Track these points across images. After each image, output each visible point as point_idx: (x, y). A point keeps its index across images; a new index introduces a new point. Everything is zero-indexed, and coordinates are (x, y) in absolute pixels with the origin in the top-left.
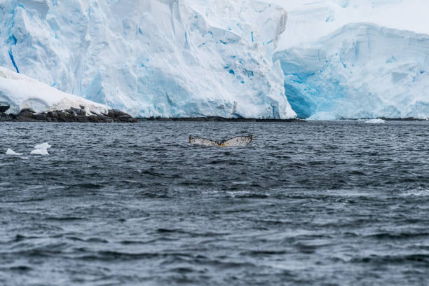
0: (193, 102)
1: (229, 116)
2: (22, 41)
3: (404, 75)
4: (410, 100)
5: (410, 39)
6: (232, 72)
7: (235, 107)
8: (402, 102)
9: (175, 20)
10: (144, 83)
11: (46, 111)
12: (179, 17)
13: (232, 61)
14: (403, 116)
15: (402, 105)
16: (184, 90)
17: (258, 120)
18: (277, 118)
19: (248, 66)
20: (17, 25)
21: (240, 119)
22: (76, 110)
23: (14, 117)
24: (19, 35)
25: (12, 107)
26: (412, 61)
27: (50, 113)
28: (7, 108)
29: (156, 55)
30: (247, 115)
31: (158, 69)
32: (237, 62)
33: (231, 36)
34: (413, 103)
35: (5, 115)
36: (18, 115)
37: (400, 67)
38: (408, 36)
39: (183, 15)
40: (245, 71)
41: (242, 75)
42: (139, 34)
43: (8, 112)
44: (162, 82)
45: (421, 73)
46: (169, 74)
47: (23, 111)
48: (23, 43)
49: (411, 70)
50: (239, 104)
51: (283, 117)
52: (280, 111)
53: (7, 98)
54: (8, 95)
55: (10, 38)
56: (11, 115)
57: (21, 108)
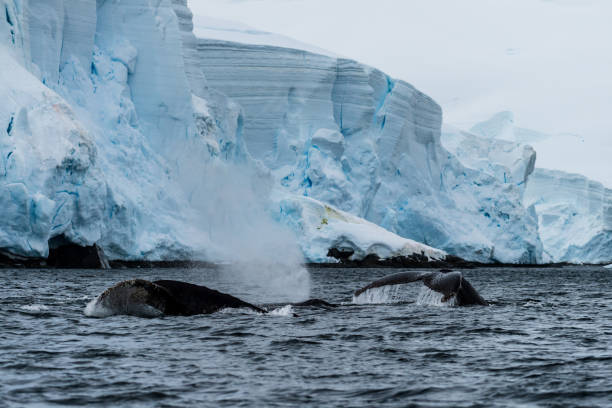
0: (451, 246)
1: (486, 261)
2: (318, 183)
3: (556, 218)
4: (563, 244)
5: (561, 180)
6: (487, 215)
7: (492, 252)
8: (554, 246)
9: (431, 161)
10: (403, 227)
11: (391, 256)
12: (435, 158)
13: (487, 203)
14: (556, 260)
15: (555, 249)
16: (441, 234)
17: (515, 266)
18: (533, 263)
19: (504, 209)
20: (313, 167)
21: (497, 264)
22: (419, 255)
23: (358, 264)
24: (315, 178)
25: (356, 252)
26: (563, 202)
27: (394, 259)
28: (352, 253)
29: (414, 198)
30: (505, 259)
31: (417, 212)
32: (493, 205)
33: (485, 177)
34: (566, 246)
35: (350, 261)
36: (362, 261)
37: (551, 209)
38: (558, 177)
39: (439, 156)
40: (501, 215)
41: (498, 218)
42: (398, 177)
43: (353, 258)
44: (420, 226)
45: (574, 215)
46: (428, 218)
47: (368, 256)
48: (319, 186)
49: (563, 211)
50: (496, 248)
51: (540, 262)
52: (537, 255)
53: (352, 243)
54: (352, 240)
55: (305, 181)
56: (355, 261)
57: (367, 253)
